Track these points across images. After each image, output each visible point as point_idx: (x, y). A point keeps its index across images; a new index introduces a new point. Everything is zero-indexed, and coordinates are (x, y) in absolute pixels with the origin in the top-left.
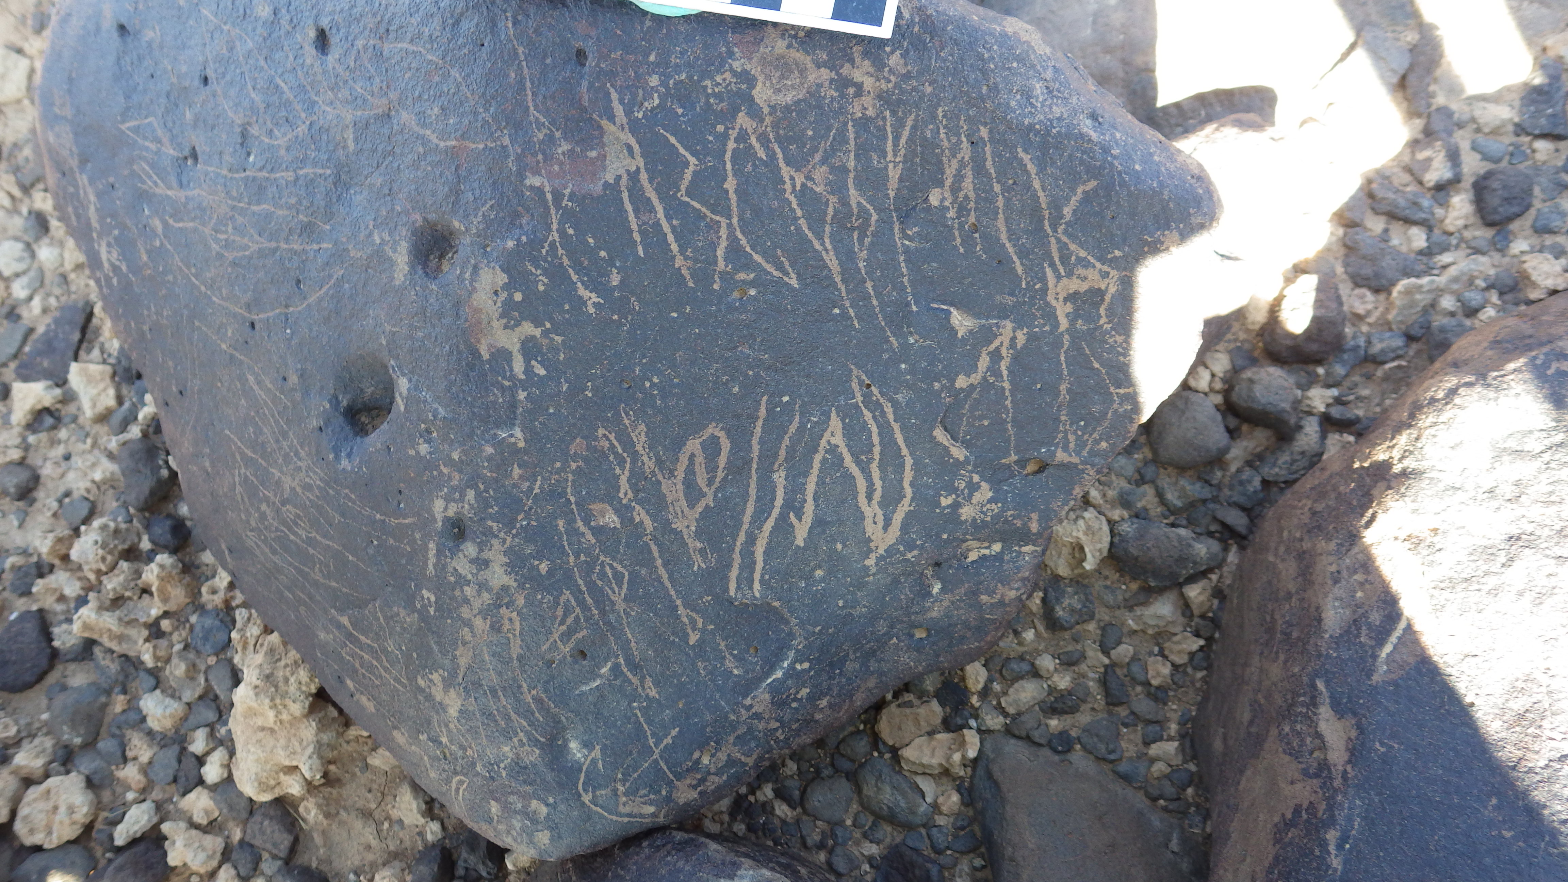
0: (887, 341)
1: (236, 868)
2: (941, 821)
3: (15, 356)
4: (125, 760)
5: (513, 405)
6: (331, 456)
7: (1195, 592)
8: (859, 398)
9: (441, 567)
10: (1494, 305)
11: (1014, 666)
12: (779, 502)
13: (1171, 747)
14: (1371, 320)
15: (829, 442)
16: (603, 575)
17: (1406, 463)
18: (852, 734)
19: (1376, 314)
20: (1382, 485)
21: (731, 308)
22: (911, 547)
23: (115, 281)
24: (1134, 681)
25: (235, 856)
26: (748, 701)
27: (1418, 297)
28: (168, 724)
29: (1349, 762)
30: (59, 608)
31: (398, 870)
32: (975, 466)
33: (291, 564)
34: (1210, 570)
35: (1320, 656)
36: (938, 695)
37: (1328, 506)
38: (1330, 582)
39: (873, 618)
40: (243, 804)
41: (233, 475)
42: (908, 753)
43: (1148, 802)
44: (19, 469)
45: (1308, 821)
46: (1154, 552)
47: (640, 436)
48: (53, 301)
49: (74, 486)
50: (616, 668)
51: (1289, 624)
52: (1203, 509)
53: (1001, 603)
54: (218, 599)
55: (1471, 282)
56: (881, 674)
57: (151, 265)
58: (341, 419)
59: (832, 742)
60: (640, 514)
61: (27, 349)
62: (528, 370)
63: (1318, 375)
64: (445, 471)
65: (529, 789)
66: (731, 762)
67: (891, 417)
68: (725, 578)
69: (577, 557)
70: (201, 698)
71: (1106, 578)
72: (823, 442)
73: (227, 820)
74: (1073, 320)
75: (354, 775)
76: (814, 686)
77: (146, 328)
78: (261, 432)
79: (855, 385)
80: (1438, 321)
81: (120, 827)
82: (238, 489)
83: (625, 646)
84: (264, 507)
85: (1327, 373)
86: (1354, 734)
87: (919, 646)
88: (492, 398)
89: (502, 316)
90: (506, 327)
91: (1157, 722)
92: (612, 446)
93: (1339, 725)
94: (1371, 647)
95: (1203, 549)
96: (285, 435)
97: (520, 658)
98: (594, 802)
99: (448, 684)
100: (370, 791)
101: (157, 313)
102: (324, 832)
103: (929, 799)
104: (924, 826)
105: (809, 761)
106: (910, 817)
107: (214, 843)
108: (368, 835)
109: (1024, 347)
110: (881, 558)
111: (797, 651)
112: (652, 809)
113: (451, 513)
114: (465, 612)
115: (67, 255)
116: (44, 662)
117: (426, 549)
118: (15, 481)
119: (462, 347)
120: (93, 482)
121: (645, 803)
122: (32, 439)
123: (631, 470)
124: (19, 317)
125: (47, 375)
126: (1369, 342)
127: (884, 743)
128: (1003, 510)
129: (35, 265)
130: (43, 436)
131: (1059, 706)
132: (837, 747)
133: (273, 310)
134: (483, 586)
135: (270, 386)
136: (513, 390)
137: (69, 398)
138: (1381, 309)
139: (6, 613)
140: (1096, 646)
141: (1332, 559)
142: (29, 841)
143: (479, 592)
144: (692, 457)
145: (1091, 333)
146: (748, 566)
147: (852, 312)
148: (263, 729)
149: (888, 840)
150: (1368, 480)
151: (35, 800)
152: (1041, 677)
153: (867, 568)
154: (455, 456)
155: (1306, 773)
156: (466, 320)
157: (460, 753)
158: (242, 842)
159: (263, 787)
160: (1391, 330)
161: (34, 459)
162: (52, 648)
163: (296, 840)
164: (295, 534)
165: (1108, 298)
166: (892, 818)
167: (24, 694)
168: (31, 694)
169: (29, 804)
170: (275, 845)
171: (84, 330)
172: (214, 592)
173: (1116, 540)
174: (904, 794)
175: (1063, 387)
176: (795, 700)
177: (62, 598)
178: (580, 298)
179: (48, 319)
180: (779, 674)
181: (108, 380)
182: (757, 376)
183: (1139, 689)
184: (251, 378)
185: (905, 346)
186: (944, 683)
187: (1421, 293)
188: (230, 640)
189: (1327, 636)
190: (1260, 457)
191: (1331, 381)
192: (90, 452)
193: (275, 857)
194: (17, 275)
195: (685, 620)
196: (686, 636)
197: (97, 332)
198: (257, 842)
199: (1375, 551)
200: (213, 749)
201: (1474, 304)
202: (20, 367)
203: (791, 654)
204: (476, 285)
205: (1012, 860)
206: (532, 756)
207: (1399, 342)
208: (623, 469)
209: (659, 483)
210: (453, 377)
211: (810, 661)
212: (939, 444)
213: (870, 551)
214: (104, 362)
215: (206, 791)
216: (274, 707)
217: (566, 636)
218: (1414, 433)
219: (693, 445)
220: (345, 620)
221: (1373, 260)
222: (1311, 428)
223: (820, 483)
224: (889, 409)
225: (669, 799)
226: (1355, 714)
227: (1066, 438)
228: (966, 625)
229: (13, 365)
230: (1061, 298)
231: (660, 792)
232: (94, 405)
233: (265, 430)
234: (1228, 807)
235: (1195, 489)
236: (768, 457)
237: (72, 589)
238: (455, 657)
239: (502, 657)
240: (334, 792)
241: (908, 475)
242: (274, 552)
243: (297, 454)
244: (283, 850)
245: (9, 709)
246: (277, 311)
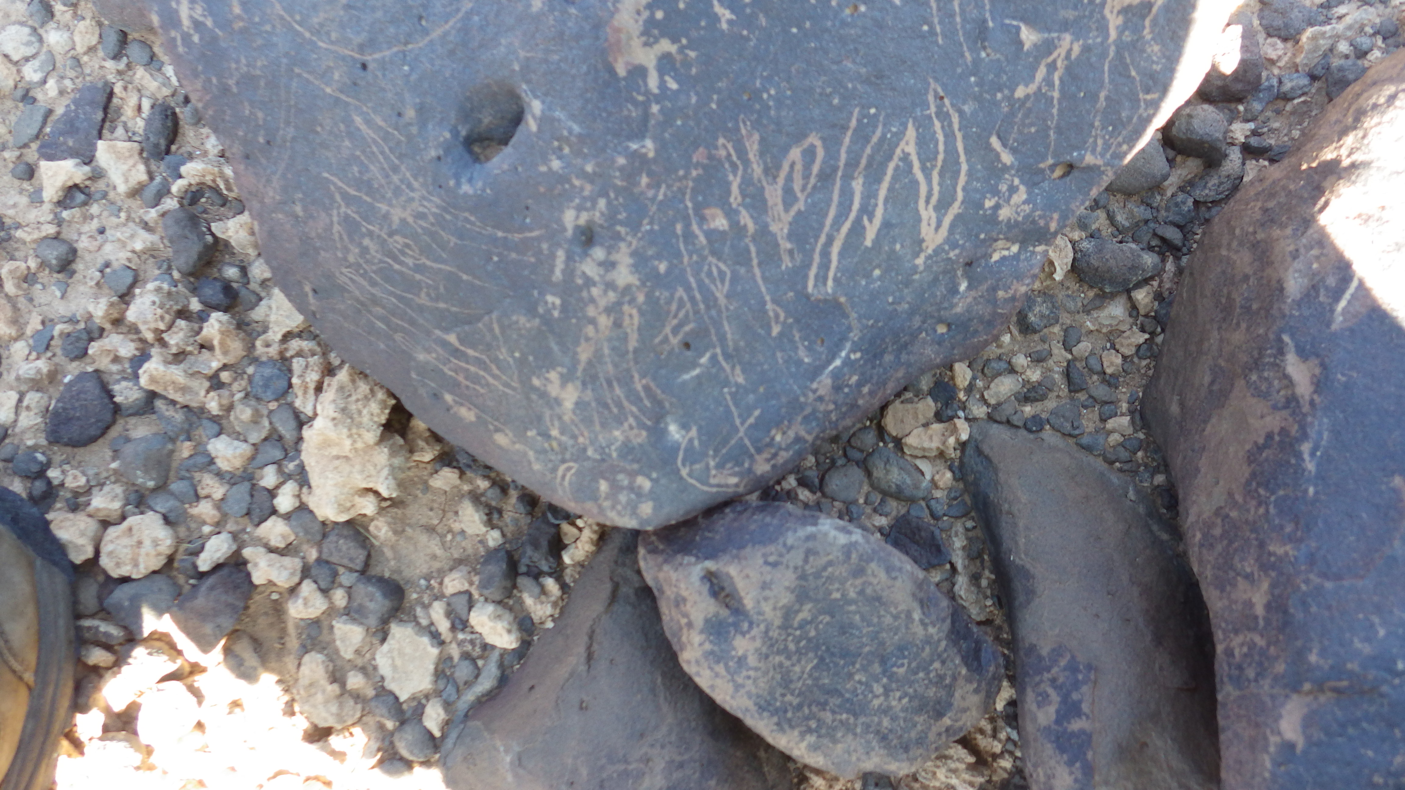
0: (962, 55)
1: (315, 582)
2: (938, 494)
3: (37, 137)
4: (198, 498)
5: (646, 116)
6: (452, 183)
7: (1142, 296)
8: (933, 109)
9: (569, 272)
10: (1379, 48)
11: (994, 365)
12: (856, 206)
13: (1126, 420)
14: (1281, 64)
15: (903, 151)
16: (710, 274)
17: (1354, 157)
18: (860, 429)
19: (1286, 59)
20: (1331, 179)
21: (844, 24)
22: (954, 246)
23: (196, 38)
24: (1091, 371)
25: (314, 572)
26: (814, 386)
27: (1321, 42)
28: (238, 463)
29: (1315, 392)
30: (115, 368)
31: (465, 572)
32: (1018, 171)
33: (391, 294)
34: (1152, 278)
35: (1284, 316)
36: (930, 393)
37: (1279, 203)
38: (1289, 259)
39: (912, 312)
40: (317, 527)
41: (331, 215)
42: (911, 441)
43: (1106, 466)
44: (55, 243)
45: (1281, 442)
46: (1112, 263)
47: (753, 147)
48: (68, 83)
49: (112, 258)
50: (714, 358)
51: (1248, 299)
52: (1145, 228)
53: (1013, 299)
54: (273, 351)
55: (1361, 29)
56: (909, 365)
57: (245, 17)
58: (461, 148)
59: (845, 437)
60: (745, 218)
61: (48, 130)
62: (662, 84)
63: (1239, 112)
64: (577, 183)
65: (636, 466)
66: (798, 439)
67: (956, 126)
68: (806, 277)
69: (691, 257)
70: (266, 439)
71: (1068, 288)
72: (898, 152)
73: (301, 544)
74: (1121, 32)
75: (416, 496)
76: (862, 374)
77: (231, 82)
78: (368, 170)
79: (931, 98)
80: (1336, 62)
81: (203, 556)
82: (336, 228)
83: (722, 339)
84: (366, 242)
85: (1246, 110)
86: (1317, 371)
87: (940, 341)
88: (625, 113)
89: (643, 34)
90: (646, 44)
91: (1111, 403)
92: (729, 155)
93: (1303, 367)
94: (1330, 304)
95: (1149, 259)
96: (395, 169)
97: (636, 351)
98: (690, 475)
99: (565, 380)
100: (431, 509)
101: (248, 65)
102: (393, 548)
103: (928, 477)
104: (923, 499)
105: (825, 454)
106: (915, 492)
107: (293, 563)
108: (434, 546)
109: (1078, 58)
110: (929, 257)
111: (854, 342)
112: (734, 480)
113: (582, 221)
114: (591, 311)
115: (77, 38)
116: (108, 417)
117: (553, 256)
118: (55, 253)
119: (600, 66)
120: (133, 252)
121: (731, 475)
122: (65, 214)
123: (743, 177)
124: (34, 100)
125: (72, 153)
126: (1280, 82)
127: (889, 435)
128: (1033, 211)
129: (44, 50)
130: (76, 211)
131: (1033, 394)
132: (849, 441)
133: (389, 48)
134: (610, 286)
135: (381, 123)
136: (646, 106)
137: (97, 175)
138: (1289, 54)
139: (59, 377)
140: (1060, 345)
141: (1289, 241)
142: (115, 574)
143: (605, 292)
144: (792, 165)
145: (1133, 44)
146: (825, 266)
147: (938, 29)
148: (338, 457)
149: (894, 513)
150: (1316, 177)
151: (118, 537)
152: (1016, 372)
153: (916, 267)
154: (589, 168)
155: (1275, 408)
156: (606, 40)
157: (571, 442)
158: (319, 561)
159: (342, 509)
160: (1297, 71)
161: (69, 234)
162: (115, 403)
163: (369, 556)
164: (401, 263)
165: (1155, 10)
166: (898, 495)
167: (88, 448)
168: (94, 447)
169: (112, 542)
170: (351, 560)
171: (106, 109)
172: (268, 345)
173: (1079, 255)
174: (909, 474)
175: (1102, 95)
176: (847, 386)
177: (116, 359)
178: (716, 14)
179: (65, 101)
180: (838, 362)
181: (137, 157)
182: (855, 88)
183: (1095, 377)
184: (358, 120)
185: (977, 62)
186: (936, 383)
187: (1324, 38)
188: (290, 386)
189: (1289, 300)
190: (1191, 183)
191: (1249, 117)
192: (125, 225)
193: (351, 570)
194: (27, 59)
195: (771, 314)
196: (769, 328)
197: (119, 110)
198: (334, 559)
199: (1330, 230)
200: (283, 483)
201: (1365, 47)
202: (41, 147)
203: (848, 345)
204: (619, 5)
205: (1009, 513)
206: (640, 437)
207: (1306, 81)
208: (735, 175)
209: (763, 188)
210: (589, 95)
211: (861, 350)
212: (993, 150)
213: (921, 250)
214: (130, 139)
215: (280, 520)
216: (350, 436)
217: (675, 331)
218: (1360, 133)
219: (795, 154)
220: (452, 338)
221: (1283, 13)
222: (1235, 155)
223: (890, 190)
224: (955, 119)
225: (750, 470)
226: (1317, 356)
227: (1095, 142)
228: (981, 320)
229: (34, 146)
230: (1115, 11)
231: (743, 464)
232: (127, 181)
233: (372, 167)
234: (1193, 451)
235: (1141, 212)
236: (852, 164)
237: (127, 349)
238: (576, 353)
239: (619, 352)
240: (399, 512)
241: (962, 179)
242: (373, 283)
243: (409, 186)
244: (359, 565)
245: (74, 463)
246: (395, 49)
